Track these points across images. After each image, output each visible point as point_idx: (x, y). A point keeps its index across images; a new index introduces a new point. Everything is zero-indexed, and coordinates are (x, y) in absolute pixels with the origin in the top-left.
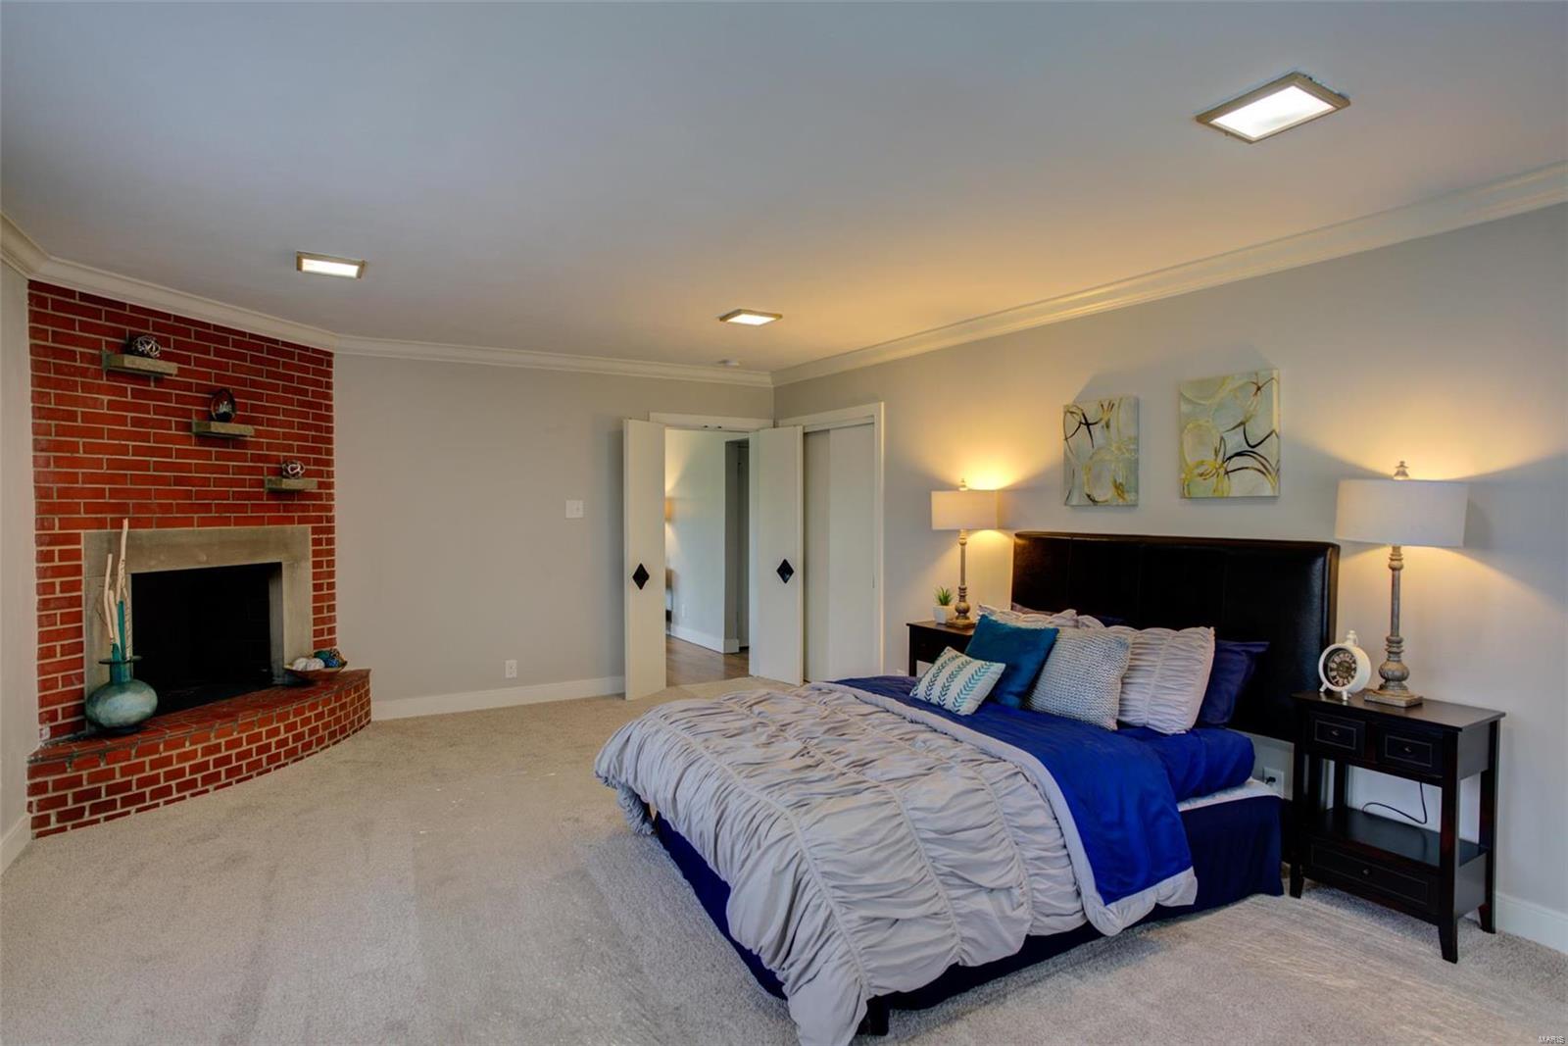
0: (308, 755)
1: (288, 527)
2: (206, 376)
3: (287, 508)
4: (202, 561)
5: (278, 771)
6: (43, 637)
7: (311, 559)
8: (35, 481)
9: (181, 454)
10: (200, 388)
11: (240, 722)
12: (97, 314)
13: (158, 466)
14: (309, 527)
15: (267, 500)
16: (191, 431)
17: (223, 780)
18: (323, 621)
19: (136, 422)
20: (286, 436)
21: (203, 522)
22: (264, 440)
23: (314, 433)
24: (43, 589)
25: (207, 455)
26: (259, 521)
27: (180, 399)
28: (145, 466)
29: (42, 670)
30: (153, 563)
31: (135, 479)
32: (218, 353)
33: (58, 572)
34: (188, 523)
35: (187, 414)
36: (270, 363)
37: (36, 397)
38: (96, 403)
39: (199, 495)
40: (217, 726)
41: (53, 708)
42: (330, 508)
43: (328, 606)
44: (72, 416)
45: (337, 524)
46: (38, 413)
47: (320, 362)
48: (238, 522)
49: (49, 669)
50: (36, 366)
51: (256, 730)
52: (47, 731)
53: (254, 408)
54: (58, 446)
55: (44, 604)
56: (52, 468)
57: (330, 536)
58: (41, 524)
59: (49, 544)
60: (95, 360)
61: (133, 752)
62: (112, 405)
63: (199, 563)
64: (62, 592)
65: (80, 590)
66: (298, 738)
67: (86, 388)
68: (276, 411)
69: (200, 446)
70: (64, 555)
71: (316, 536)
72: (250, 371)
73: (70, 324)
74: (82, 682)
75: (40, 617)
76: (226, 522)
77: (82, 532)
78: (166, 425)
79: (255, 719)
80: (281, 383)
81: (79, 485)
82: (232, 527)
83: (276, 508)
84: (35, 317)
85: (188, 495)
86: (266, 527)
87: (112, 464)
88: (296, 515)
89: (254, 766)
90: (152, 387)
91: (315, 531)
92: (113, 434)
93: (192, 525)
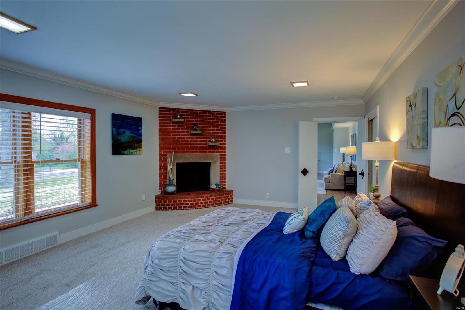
0: (209, 207)
1: (213, 154)
2: (193, 121)
3: (213, 149)
4: (192, 161)
5: (200, 209)
6: (160, 174)
7: (219, 162)
8: (159, 144)
9: (187, 138)
10: (191, 124)
11: (191, 196)
12: (170, 111)
13: (182, 141)
14: (219, 154)
15: (208, 147)
16: (189, 133)
17: (192, 208)
18: (222, 177)
19: (178, 132)
20: (213, 133)
21: (192, 152)
22: (207, 134)
23: (220, 132)
24: (160, 165)
25: (193, 138)
26: (206, 152)
27: (187, 126)
28: (179, 141)
29: (160, 180)
30: (181, 161)
31: (177, 144)
32: (196, 116)
33: (162, 161)
34: (188, 152)
35: (188, 129)
36: (208, 116)
37: (160, 129)
38: (170, 129)
39: (191, 147)
40: (186, 196)
41: (161, 187)
42: (225, 149)
43: (224, 173)
44: (165, 132)
45: (227, 153)
46: (160, 132)
47: (222, 114)
48: (200, 152)
49: (161, 180)
50: (160, 123)
51: (195, 199)
52: (160, 191)
53: (204, 127)
54: (163, 138)
55: (160, 168)
56: (162, 142)
57: (225, 156)
58: (160, 152)
59: (161, 156)
60: (170, 120)
61: (170, 198)
62: (173, 129)
63: (191, 161)
64: (163, 165)
65: (166, 165)
66: (206, 203)
67: (168, 126)
68: (210, 127)
69: (192, 136)
70: (164, 158)
71: (221, 156)
72: (203, 119)
73: (165, 114)
74: (167, 183)
75: (159, 170)
76: (197, 152)
77: (167, 154)
78: (184, 132)
79: (195, 196)
80: (211, 120)
81: (167, 145)
82: (199, 154)
83: (210, 149)
84: (160, 114)
85: (188, 146)
86: (207, 154)
87: (173, 141)
88: (215, 151)
89: (195, 207)
90: (181, 125)
91: (220, 155)
92: (173, 135)
93: (189, 153)
